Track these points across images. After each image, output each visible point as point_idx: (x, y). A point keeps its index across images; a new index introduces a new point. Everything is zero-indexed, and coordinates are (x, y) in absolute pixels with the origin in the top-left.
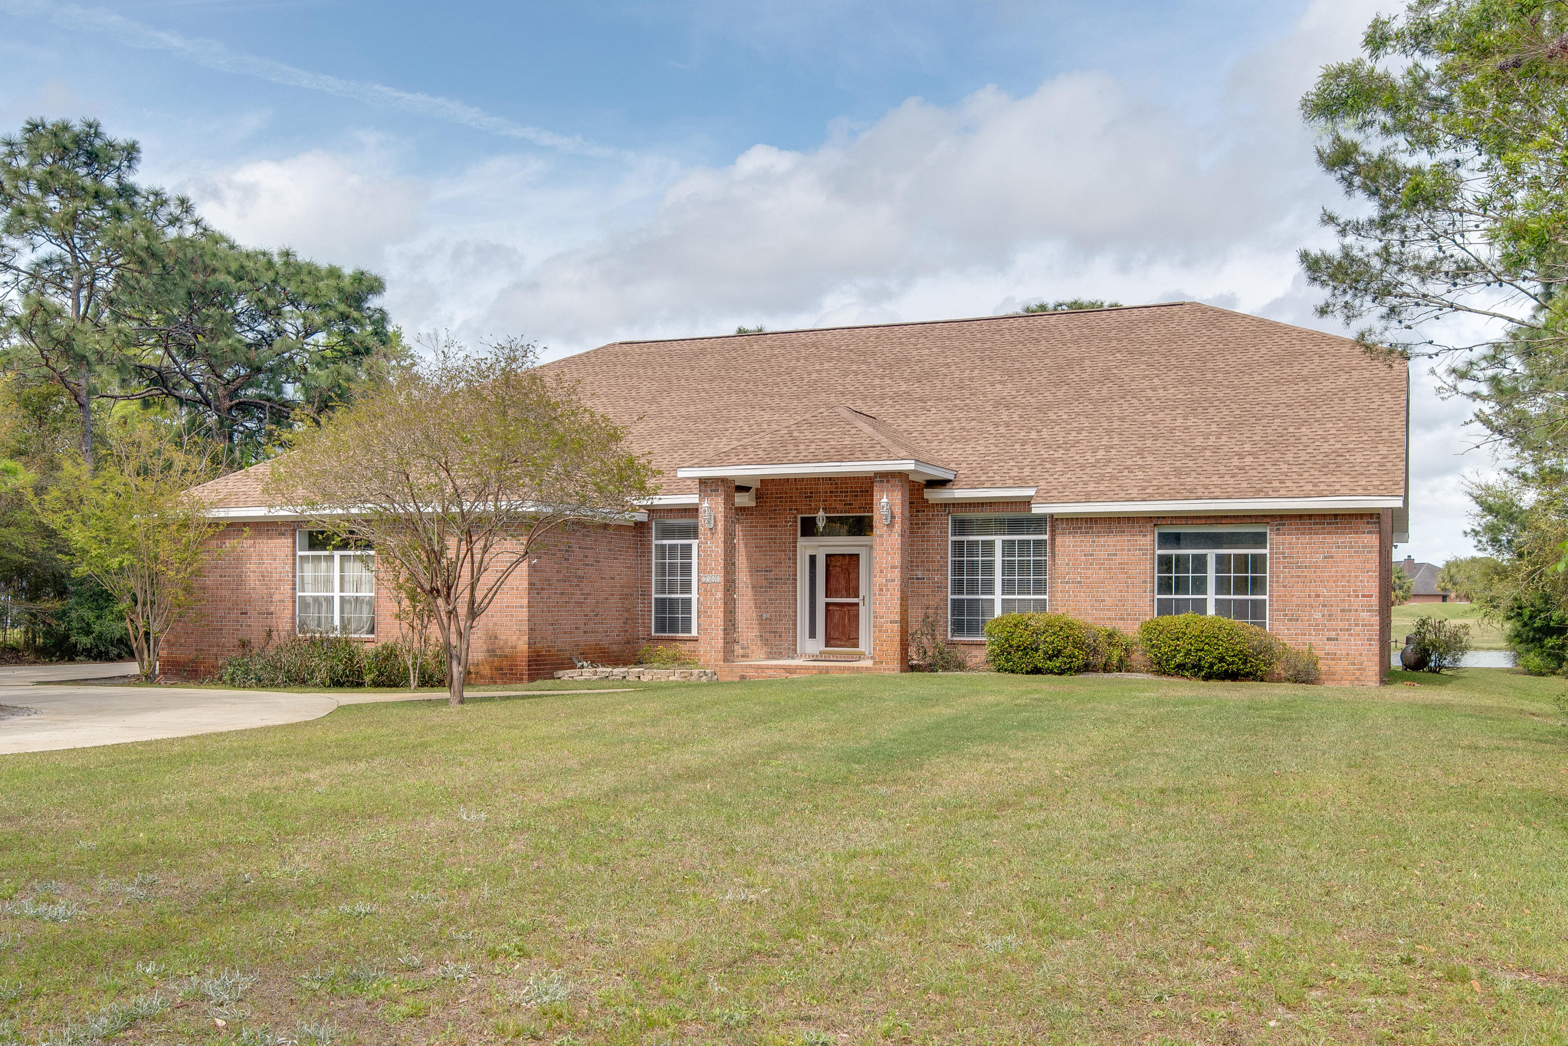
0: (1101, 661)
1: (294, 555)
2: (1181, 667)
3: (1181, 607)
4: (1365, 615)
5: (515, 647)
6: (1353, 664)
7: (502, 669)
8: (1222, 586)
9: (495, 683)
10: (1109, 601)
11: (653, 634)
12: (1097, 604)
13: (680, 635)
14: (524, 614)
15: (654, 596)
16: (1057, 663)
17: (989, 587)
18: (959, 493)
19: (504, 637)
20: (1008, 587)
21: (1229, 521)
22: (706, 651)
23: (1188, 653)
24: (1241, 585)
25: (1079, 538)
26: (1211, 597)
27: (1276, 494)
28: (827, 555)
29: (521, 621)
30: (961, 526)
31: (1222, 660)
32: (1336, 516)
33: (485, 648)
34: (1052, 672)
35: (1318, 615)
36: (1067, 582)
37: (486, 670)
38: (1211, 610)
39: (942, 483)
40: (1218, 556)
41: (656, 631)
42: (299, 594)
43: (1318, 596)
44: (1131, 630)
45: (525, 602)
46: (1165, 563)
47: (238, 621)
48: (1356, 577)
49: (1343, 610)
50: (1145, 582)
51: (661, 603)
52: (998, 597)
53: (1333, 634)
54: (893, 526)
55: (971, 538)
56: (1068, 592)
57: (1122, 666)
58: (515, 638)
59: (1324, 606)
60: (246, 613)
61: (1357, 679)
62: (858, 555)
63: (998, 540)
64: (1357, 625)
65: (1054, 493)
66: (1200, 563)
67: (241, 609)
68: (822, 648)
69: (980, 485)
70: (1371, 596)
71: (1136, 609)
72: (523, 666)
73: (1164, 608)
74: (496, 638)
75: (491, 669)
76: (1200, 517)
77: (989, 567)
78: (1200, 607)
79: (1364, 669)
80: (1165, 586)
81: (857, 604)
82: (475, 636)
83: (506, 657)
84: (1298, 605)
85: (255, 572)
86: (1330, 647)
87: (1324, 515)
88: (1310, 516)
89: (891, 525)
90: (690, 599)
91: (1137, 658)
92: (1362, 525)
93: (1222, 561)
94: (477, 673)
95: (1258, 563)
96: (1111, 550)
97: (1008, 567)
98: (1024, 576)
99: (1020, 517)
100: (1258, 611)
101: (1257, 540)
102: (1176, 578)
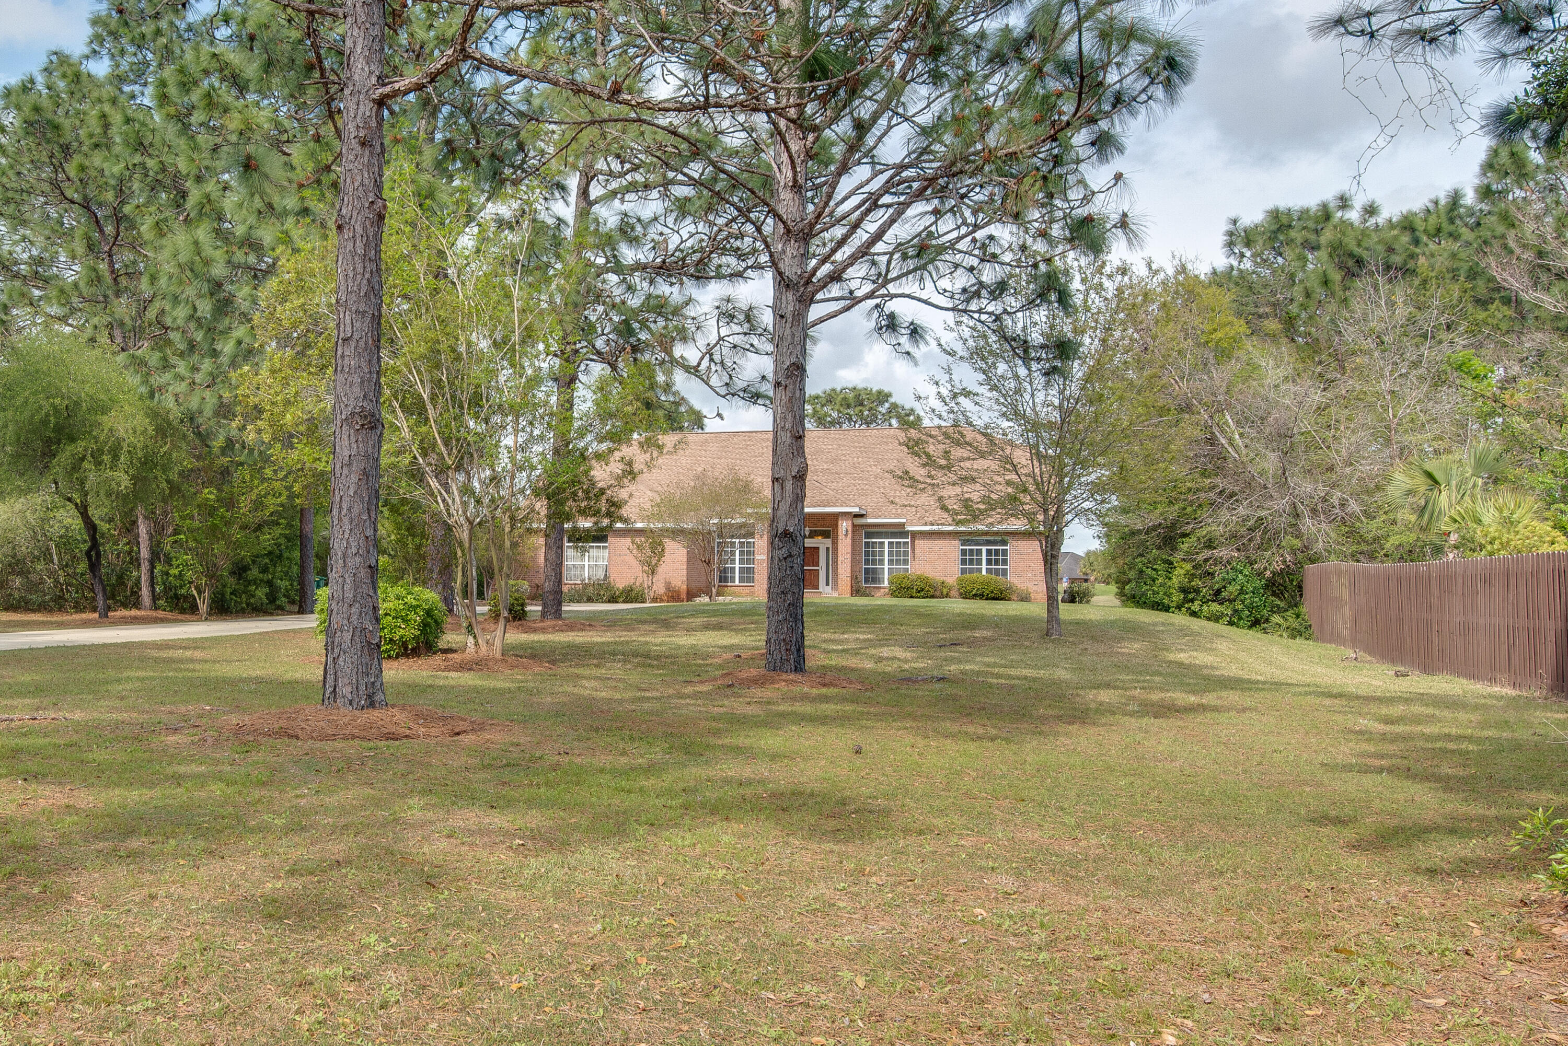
0: (938, 594)
2: (975, 595)
3: (971, 571)
5: (681, 587)
7: (673, 597)
8: (989, 562)
10: (939, 568)
12: (935, 569)
13: (729, 584)
14: (685, 572)
16: (922, 594)
17: (882, 562)
18: (870, 521)
19: (674, 583)
20: (891, 562)
21: (993, 534)
22: (758, 590)
25: (927, 541)
26: (984, 566)
29: (683, 575)
30: (868, 535)
31: (992, 592)
33: (664, 587)
34: (919, 598)
35: (1029, 575)
36: (920, 560)
37: (665, 598)
38: (984, 572)
39: (862, 516)
40: (987, 549)
42: (565, 563)
43: (1029, 566)
44: (951, 580)
45: (685, 567)
46: (964, 552)
50: (956, 560)
52: (886, 567)
53: (1036, 583)
54: (848, 535)
55: (874, 540)
56: (920, 564)
57: (947, 596)
58: (680, 583)
59: (1033, 571)
62: (818, 548)
63: (886, 541)
65: (915, 521)
66: (979, 552)
69: (879, 517)
71: (953, 571)
72: (684, 596)
73: (963, 571)
74: (669, 583)
75: (668, 597)
76: (978, 533)
77: (882, 553)
78: (980, 570)
80: (963, 562)
81: (819, 570)
83: (675, 591)
84: (1021, 571)
86: (1035, 588)
89: (846, 535)
91: (954, 593)
93: (989, 552)
94: (660, 599)
95: (1005, 552)
96: (941, 546)
97: (891, 553)
98: (899, 557)
99: (898, 531)
100: (1005, 572)
101: (1004, 543)
102: (968, 559)
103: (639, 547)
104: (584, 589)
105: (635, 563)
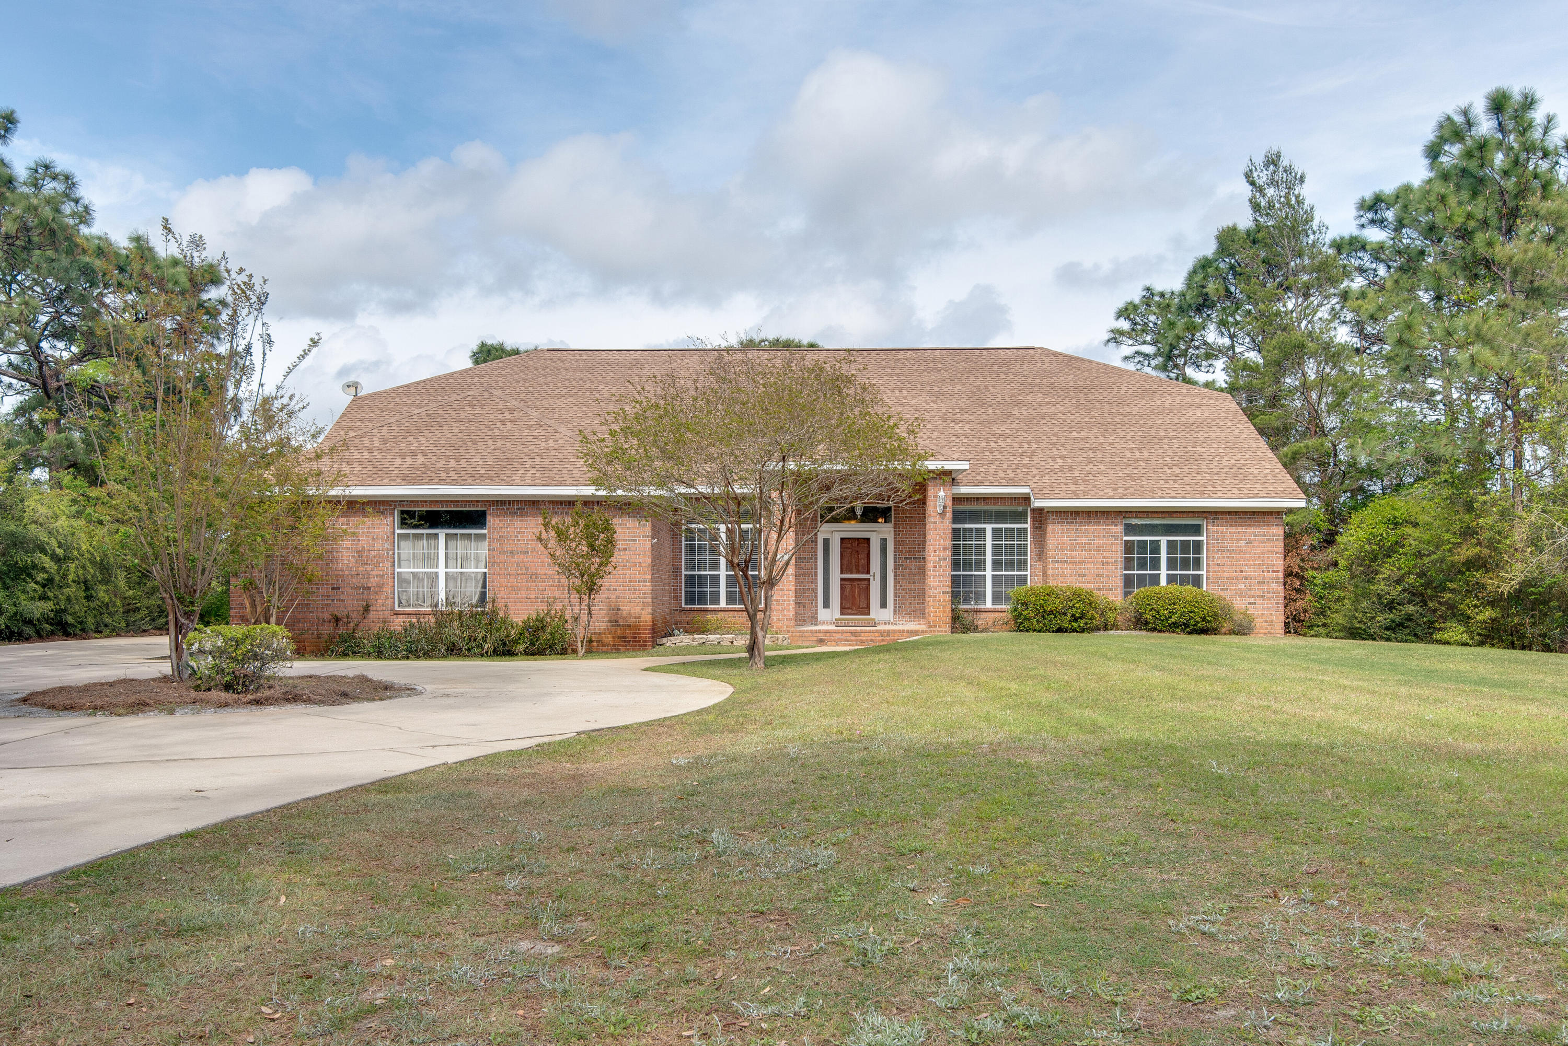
0: (1103, 621)
1: (394, 533)
3: (1142, 581)
4: (1274, 585)
5: (639, 618)
6: (1266, 621)
7: (624, 637)
8: (1171, 564)
9: (618, 650)
10: (1089, 576)
11: (683, 606)
12: (1080, 578)
13: (709, 606)
14: (648, 588)
15: (684, 573)
16: (1082, 623)
17: (981, 565)
19: (627, 609)
20: (997, 565)
21: (1178, 515)
22: (779, 619)
23: (1183, 614)
24: (1185, 564)
25: (1066, 527)
26: (1164, 572)
27: (1215, 496)
28: (842, 539)
29: (645, 593)
30: (969, 516)
31: (1204, 619)
32: (1254, 512)
33: (607, 619)
34: (1075, 631)
35: (1242, 586)
36: (1057, 561)
37: (609, 639)
38: (1163, 582)
40: (1168, 542)
41: (686, 604)
42: (398, 570)
43: (1241, 571)
44: (1109, 594)
45: (648, 576)
46: (1129, 547)
47: (328, 597)
48: (1268, 557)
49: (1259, 582)
50: (1117, 561)
51: (690, 580)
52: (989, 573)
53: (1252, 600)
54: (945, 515)
55: (967, 526)
56: (1057, 568)
57: (1114, 626)
58: (638, 609)
59: (1246, 579)
60: (339, 589)
61: (1269, 632)
62: (868, 540)
63: (989, 527)
64: (1268, 593)
65: (1046, 491)
66: (1156, 547)
67: (332, 585)
68: (837, 615)
70: (1278, 571)
71: (1110, 582)
72: (646, 635)
73: (1128, 580)
74: (618, 609)
75: (614, 638)
76: (1157, 512)
77: (981, 549)
78: (1155, 580)
79: (1273, 625)
80: (1129, 564)
81: (869, 580)
82: (597, 608)
83: (629, 626)
84: (1228, 579)
85: (348, 549)
87: (1246, 512)
88: (1236, 513)
90: (719, 575)
92: (1272, 520)
93: (1171, 546)
94: (598, 642)
95: (1198, 546)
96: (1091, 536)
97: (997, 550)
98: (1010, 556)
99: (1014, 508)
100: (1197, 581)
101: (1197, 530)
102: (1137, 558)
103: (562, 536)
104: (440, 625)
105: (552, 570)
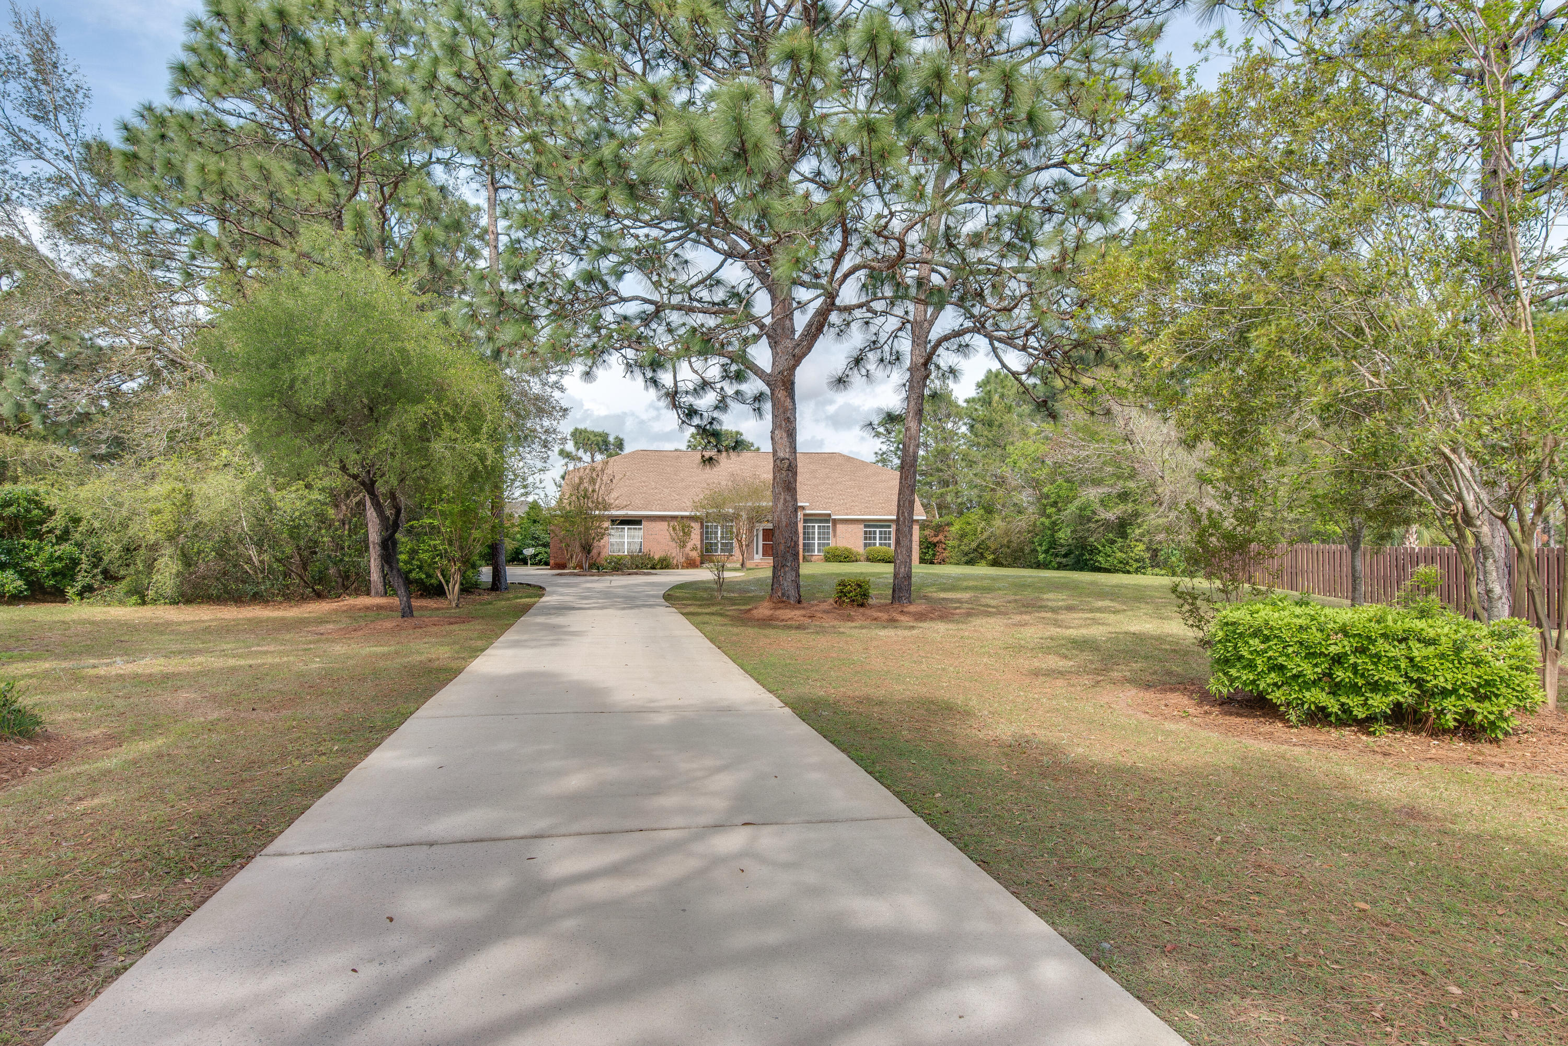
1: (609, 528)
3: (870, 544)
7: (689, 564)
8: (881, 539)
10: (851, 543)
11: (705, 553)
12: (848, 543)
13: (714, 554)
16: (848, 559)
17: (813, 539)
18: (807, 512)
19: (691, 556)
20: (819, 539)
23: (882, 556)
24: (886, 539)
25: (844, 526)
26: (878, 542)
28: (763, 529)
31: (889, 558)
34: (846, 562)
36: (840, 538)
37: (684, 565)
38: (878, 545)
39: (805, 509)
40: (879, 531)
42: (610, 540)
44: (859, 550)
45: (698, 543)
46: (866, 532)
50: (861, 538)
52: (816, 542)
54: (803, 521)
55: (810, 525)
56: (840, 540)
57: (858, 561)
58: (693, 556)
63: (817, 525)
65: (837, 512)
66: (875, 532)
68: (761, 556)
69: (813, 509)
70: (918, 541)
71: (859, 545)
73: (866, 545)
74: (688, 554)
76: (875, 521)
77: (813, 533)
78: (875, 544)
79: (916, 560)
80: (866, 539)
83: (691, 560)
91: (861, 558)
93: (881, 532)
95: (890, 533)
96: (852, 529)
97: (819, 533)
98: (824, 535)
99: (826, 518)
100: (889, 545)
101: (890, 527)
102: (868, 536)
103: (674, 529)
105: (670, 540)
